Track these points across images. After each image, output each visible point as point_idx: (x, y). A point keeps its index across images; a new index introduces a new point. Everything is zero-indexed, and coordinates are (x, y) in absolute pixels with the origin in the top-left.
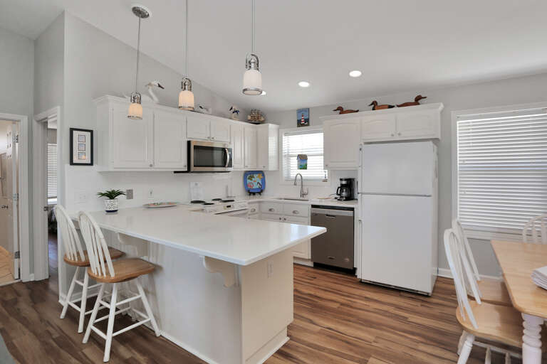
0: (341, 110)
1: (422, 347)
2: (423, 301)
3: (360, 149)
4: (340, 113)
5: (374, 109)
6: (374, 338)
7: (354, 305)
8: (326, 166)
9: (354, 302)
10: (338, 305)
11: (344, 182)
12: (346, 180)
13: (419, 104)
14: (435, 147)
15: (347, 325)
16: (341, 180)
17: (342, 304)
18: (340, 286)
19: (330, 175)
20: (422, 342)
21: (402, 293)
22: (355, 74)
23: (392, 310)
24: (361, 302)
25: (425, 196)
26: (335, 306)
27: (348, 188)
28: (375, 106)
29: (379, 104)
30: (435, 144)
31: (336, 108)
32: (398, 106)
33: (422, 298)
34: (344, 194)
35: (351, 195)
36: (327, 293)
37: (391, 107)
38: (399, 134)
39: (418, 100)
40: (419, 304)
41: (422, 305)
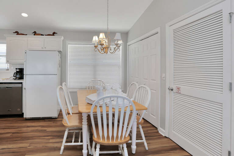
0: (17, 33)
1: (51, 141)
2: (54, 121)
3: (26, 53)
4: (17, 34)
5: (34, 35)
6: (28, 145)
7: (21, 131)
8: (8, 62)
9: (21, 130)
10: (11, 134)
11: (18, 70)
12: (19, 69)
13: (54, 35)
14: (59, 54)
15: (14, 143)
16: (16, 69)
17: (13, 133)
18: (14, 124)
19: (10, 66)
20: (51, 139)
21: (45, 120)
22: (25, 15)
23: (40, 128)
24: (25, 129)
25: (54, 75)
26: (9, 135)
27: (20, 73)
28: (35, 33)
29: (37, 33)
30: (59, 53)
31: (15, 32)
32: (46, 35)
33: (53, 120)
34: (18, 76)
35: (22, 76)
36: (5, 130)
37: (42, 35)
38: (45, 48)
39: (54, 34)
40: (52, 123)
41: (53, 123)
